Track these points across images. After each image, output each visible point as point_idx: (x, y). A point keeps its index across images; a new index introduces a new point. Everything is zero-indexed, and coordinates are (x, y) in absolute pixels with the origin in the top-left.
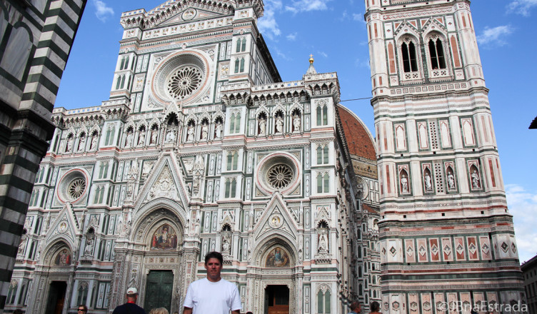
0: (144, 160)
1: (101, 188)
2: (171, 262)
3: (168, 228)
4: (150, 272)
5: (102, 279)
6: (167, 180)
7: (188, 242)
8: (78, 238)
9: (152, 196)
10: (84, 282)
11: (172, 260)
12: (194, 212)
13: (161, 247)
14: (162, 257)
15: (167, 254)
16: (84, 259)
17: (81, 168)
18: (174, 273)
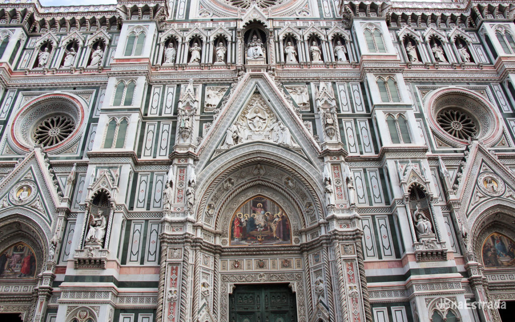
0: (205, 85)
1: (119, 121)
2: (283, 266)
3: (264, 204)
4: (234, 290)
5: (125, 304)
6: (259, 115)
7: (339, 219)
8: (62, 215)
9: (236, 139)
10: (84, 309)
11: (286, 264)
12: (336, 166)
13: (254, 238)
14: (261, 257)
15: (273, 252)
16: (83, 255)
17: (68, 93)
18: (295, 289)
